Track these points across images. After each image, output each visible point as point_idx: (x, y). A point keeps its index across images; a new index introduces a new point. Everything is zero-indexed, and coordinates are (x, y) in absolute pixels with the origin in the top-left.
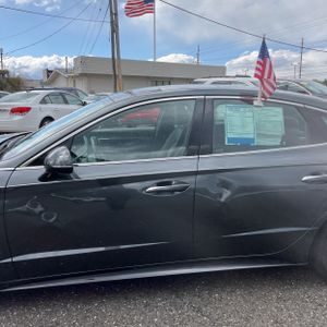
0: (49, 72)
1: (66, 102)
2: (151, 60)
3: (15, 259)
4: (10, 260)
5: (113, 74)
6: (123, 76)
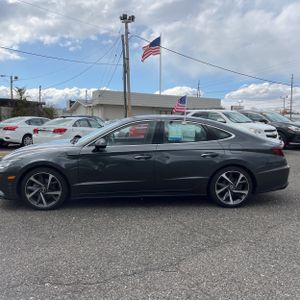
0: (72, 102)
1: (90, 126)
2: (158, 93)
5: (124, 104)
6: (133, 107)
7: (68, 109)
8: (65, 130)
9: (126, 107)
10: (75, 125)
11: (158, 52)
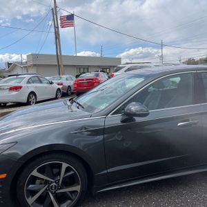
0: (9, 64)
1: (41, 82)
2: (75, 55)
3: (109, 171)
4: (106, 172)
5: (57, 64)
6: (64, 66)
7: (7, 69)
8: (20, 87)
9: (59, 66)
10: (28, 82)
11: (72, 25)
